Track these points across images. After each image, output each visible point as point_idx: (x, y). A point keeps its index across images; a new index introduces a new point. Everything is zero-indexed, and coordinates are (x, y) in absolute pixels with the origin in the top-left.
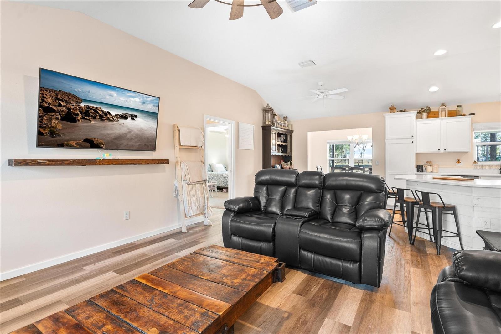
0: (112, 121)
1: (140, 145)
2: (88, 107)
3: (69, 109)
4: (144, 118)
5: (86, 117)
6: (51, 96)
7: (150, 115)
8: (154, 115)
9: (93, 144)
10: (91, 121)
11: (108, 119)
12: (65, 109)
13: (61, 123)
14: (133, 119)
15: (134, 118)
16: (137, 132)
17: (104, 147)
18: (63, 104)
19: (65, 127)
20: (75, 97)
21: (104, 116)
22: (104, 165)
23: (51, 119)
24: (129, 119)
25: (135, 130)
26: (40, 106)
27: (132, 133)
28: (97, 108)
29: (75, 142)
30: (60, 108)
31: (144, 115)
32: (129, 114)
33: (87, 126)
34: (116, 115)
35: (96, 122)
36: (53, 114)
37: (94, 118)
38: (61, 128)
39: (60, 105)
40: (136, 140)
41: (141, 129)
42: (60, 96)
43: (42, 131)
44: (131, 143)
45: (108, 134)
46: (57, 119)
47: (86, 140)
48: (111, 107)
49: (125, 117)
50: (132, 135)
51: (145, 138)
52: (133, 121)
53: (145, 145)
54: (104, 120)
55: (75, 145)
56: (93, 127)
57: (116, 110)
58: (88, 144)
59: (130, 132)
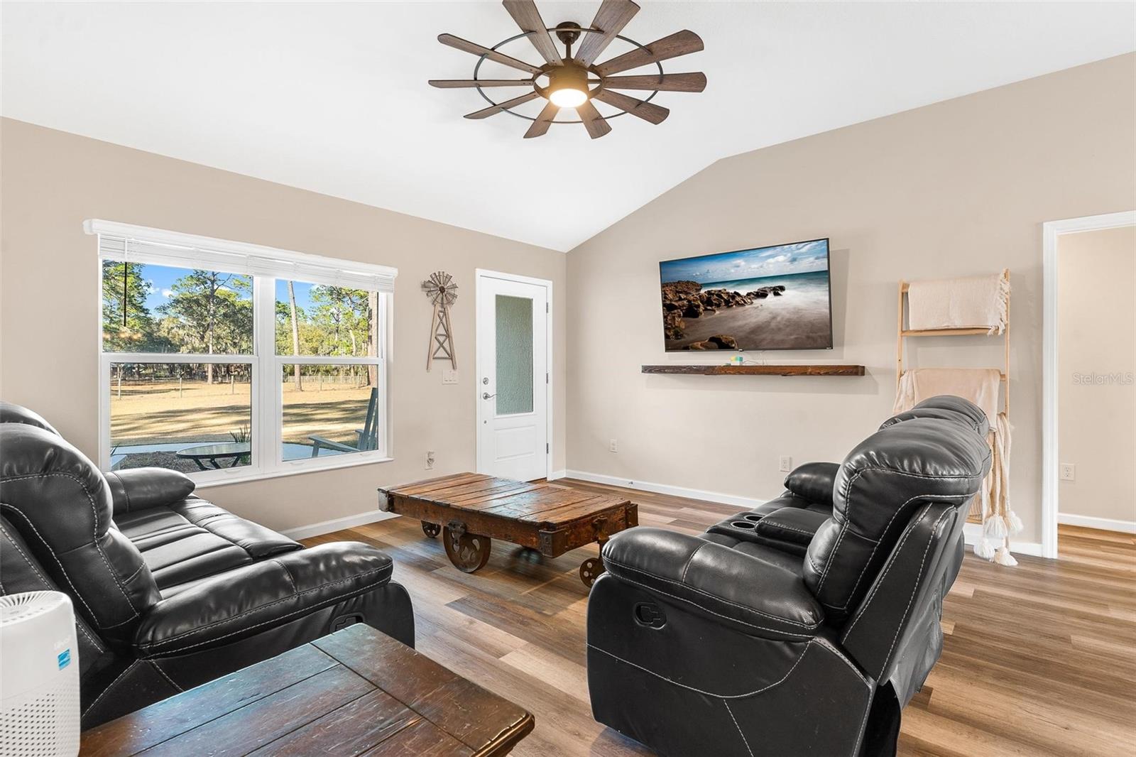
0: (742, 305)
1: (796, 338)
2: (709, 293)
3: (689, 301)
4: (799, 288)
5: (709, 308)
6: (671, 290)
7: (812, 279)
8: (822, 277)
9: (720, 344)
10: (714, 311)
11: (737, 304)
12: (685, 302)
13: (684, 321)
14: (776, 294)
15: (779, 292)
16: (788, 316)
17: (736, 347)
18: (683, 296)
19: (688, 325)
20: (694, 284)
21: (732, 301)
22: (727, 374)
23: (674, 318)
24: (771, 295)
25: (784, 313)
26: (664, 305)
27: (779, 319)
28: (720, 291)
29: (700, 343)
30: (680, 303)
31: (800, 282)
32: (769, 286)
33: (710, 320)
34: (749, 294)
35: (722, 311)
36: (676, 311)
37: (718, 306)
38: (684, 327)
39: (680, 299)
40: (788, 330)
41: (795, 308)
42: (679, 288)
43: (669, 334)
44: (779, 337)
45: (740, 327)
46: (679, 316)
47: (712, 339)
48: (738, 285)
49: (762, 294)
50: (779, 322)
51: (805, 325)
52: (778, 297)
53: (808, 337)
54: (732, 306)
55: (701, 348)
56: (719, 319)
57: (747, 286)
58: (715, 344)
59: (774, 318)
